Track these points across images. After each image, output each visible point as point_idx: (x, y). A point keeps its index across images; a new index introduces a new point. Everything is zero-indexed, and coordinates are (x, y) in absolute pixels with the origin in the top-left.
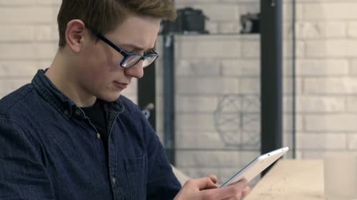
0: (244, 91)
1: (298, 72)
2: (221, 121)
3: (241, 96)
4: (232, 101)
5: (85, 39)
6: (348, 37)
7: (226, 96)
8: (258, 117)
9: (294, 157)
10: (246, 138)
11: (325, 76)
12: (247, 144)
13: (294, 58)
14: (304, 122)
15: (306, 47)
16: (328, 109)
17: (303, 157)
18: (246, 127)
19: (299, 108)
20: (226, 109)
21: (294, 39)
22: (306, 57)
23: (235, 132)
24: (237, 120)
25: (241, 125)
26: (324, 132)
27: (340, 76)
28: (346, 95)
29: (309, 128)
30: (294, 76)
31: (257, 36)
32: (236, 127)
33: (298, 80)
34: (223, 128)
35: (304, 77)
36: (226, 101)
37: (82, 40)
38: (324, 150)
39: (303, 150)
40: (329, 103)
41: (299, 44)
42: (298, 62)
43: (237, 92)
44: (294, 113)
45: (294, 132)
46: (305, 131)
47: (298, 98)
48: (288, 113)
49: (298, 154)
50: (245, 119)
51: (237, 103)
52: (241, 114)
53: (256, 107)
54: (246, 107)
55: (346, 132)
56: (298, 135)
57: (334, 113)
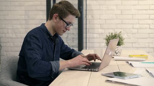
0: (74, 33)
1: (87, 28)
2: (68, 40)
3: (73, 34)
4: (71, 35)
5: (58, 19)
6: (100, 19)
7: (69, 34)
8: (77, 39)
9: (86, 49)
10: (74, 45)
11: (94, 29)
12: (75, 46)
13: (86, 24)
14: (89, 40)
15: (89, 21)
16: (95, 37)
17: (89, 49)
18: (74, 41)
19: (88, 37)
20: (69, 37)
21: (86, 19)
22: (89, 24)
23: (71, 43)
24: (72, 40)
25: (73, 41)
26: (94, 43)
27: (98, 29)
28: (99, 33)
29: (90, 42)
30: (86, 29)
31: (77, 19)
32: (72, 42)
33: (87, 30)
34: (68, 42)
35: (89, 29)
36: (69, 35)
37: (57, 19)
38: (94, 47)
39: (89, 47)
40: (95, 35)
41: (88, 21)
42: (87, 25)
43: (72, 33)
44: (86, 38)
45: (86, 43)
46: (89, 42)
47: (87, 34)
48: (85, 38)
49: (87, 48)
50: (74, 40)
51: (72, 35)
52: (73, 38)
53: (77, 36)
54: (74, 37)
55: (100, 43)
56: (87, 44)
57: (97, 38)
